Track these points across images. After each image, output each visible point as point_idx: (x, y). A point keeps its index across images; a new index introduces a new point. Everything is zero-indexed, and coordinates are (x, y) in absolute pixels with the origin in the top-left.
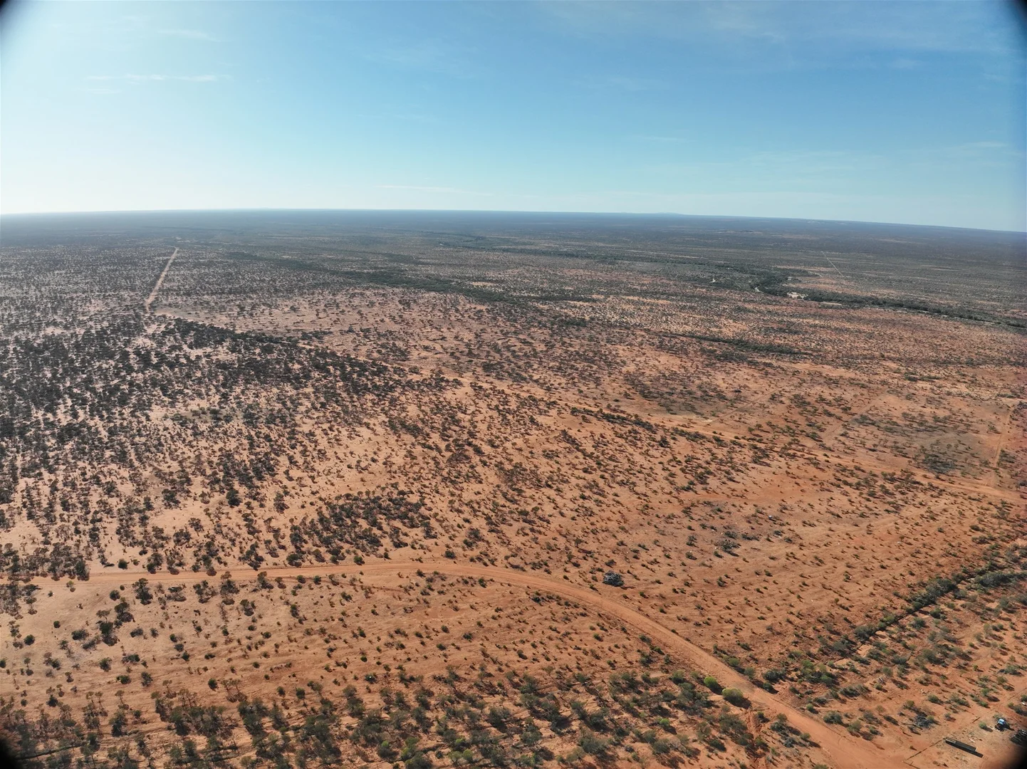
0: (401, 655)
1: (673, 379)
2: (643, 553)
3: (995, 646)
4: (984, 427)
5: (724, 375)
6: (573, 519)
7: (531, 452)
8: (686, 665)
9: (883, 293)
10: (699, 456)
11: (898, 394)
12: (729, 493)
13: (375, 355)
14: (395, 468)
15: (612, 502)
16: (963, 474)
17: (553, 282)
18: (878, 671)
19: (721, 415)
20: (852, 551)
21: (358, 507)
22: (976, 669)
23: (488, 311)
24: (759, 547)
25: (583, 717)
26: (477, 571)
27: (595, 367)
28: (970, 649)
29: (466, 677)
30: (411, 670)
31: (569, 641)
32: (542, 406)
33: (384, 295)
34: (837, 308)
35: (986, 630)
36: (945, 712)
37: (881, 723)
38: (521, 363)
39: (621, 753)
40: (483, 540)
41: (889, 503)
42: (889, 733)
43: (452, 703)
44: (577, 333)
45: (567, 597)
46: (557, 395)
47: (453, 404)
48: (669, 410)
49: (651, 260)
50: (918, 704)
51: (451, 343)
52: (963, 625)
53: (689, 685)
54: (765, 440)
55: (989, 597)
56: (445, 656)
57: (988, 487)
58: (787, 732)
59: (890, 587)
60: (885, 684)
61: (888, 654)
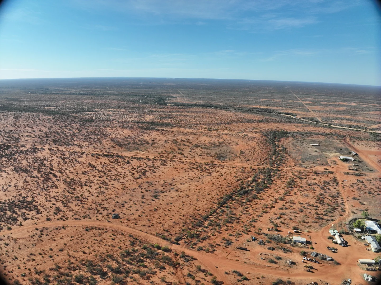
0: (35, 264)
1: (129, 139)
2: (126, 204)
3: (247, 214)
4: (234, 144)
5: (148, 135)
6: (97, 196)
7: (77, 173)
8: (148, 242)
9: (198, 102)
10: (142, 165)
11: (207, 136)
12: (154, 177)
13: (5, 141)
14: (19, 188)
15: (111, 188)
16: (230, 160)
17: (79, 105)
18: (212, 230)
19: (148, 150)
20: (198, 191)
21: (5, 206)
22: (242, 222)
23: (53, 119)
24: (167, 195)
25: (112, 270)
26: (61, 223)
27: (99, 137)
28: (239, 216)
29: (63, 266)
30: (40, 268)
31: (102, 243)
32: (79, 154)
33: (6, 115)
34: (184, 108)
35: (243, 209)
36: (235, 238)
37: (215, 247)
38: (69, 138)
39: (129, 279)
40: (62, 211)
41: (208, 173)
42: (219, 249)
43: (59, 277)
44: (90, 125)
45: (99, 226)
46: (85, 149)
47: (42, 158)
48: (129, 150)
49: (117, 95)
50: (226, 238)
51: (38, 133)
52: (236, 209)
53: (149, 249)
54: (164, 157)
55: (243, 198)
56: (53, 260)
57: (238, 163)
58: (185, 257)
59: (212, 201)
60: (214, 233)
61: (214, 223)
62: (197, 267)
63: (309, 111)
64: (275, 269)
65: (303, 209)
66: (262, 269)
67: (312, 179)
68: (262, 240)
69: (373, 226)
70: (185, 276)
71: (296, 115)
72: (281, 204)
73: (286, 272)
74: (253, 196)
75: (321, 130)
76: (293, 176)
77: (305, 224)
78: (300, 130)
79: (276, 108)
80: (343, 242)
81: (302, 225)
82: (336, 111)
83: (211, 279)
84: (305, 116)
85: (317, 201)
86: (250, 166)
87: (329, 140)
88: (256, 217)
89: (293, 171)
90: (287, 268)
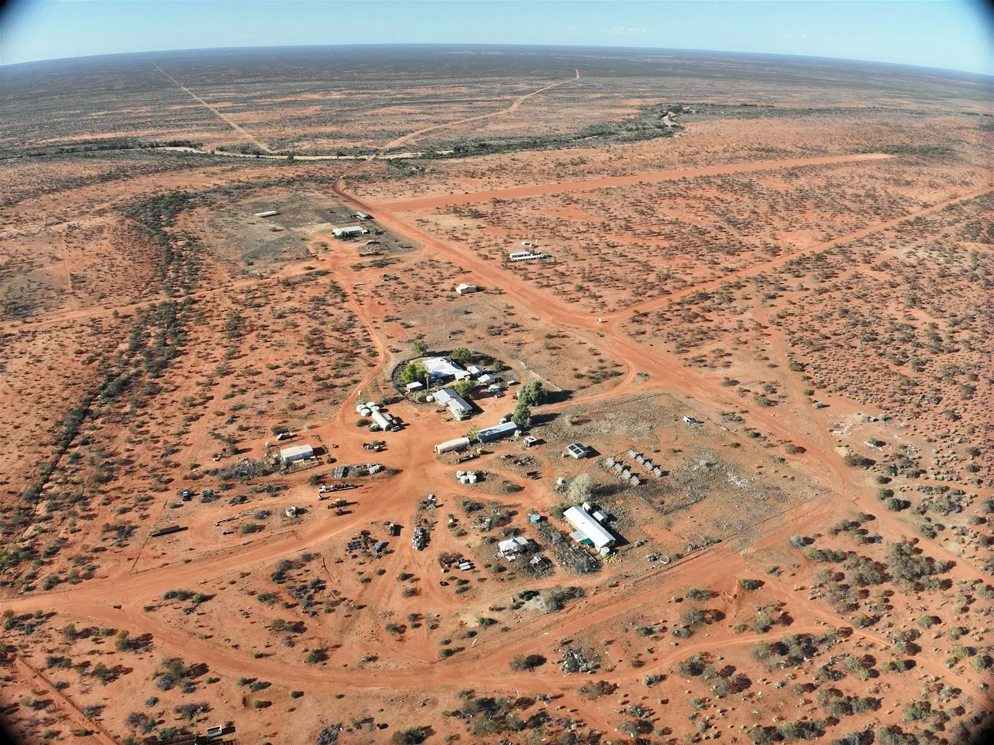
3: (146, 440)
4: (46, 259)
16: (46, 309)
18: (64, 519)
22: (142, 466)
28: (128, 453)
35: (132, 431)
36: (138, 515)
37: (92, 558)
42: (104, 561)
50: (112, 522)
52: (111, 438)
55: (120, 404)
57: (73, 312)
58: (20, 623)
59: (33, 441)
60: (75, 525)
61: (64, 499)
62: (65, 632)
63: (233, 129)
64: (265, 542)
65: (283, 378)
66: (234, 557)
67: (284, 301)
68: (208, 490)
69: (443, 367)
70: (42, 670)
71: (202, 145)
72: (225, 384)
73: (293, 539)
74: (148, 389)
75: (274, 173)
76: (234, 307)
77: (297, 412)
78: (219, 182)
79: (142, 134)
80: (391, 421)
81: (291, 417)
82: (300, 119)
83: (116, 644)
84: (224, 144)
85: (310, 350)
86: (112, 311)
87: (299, 195)
88: (173, 440)
89: (232, 294)
90: (290, 528)
